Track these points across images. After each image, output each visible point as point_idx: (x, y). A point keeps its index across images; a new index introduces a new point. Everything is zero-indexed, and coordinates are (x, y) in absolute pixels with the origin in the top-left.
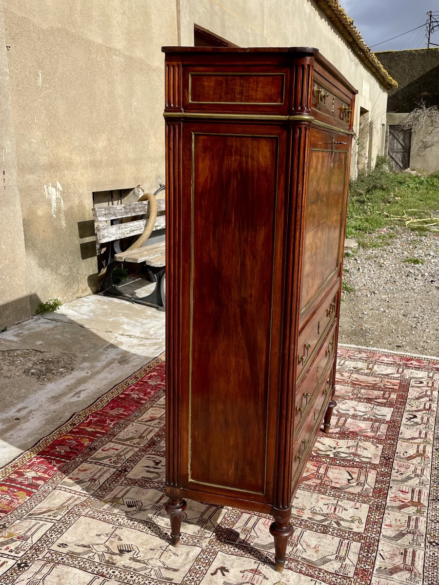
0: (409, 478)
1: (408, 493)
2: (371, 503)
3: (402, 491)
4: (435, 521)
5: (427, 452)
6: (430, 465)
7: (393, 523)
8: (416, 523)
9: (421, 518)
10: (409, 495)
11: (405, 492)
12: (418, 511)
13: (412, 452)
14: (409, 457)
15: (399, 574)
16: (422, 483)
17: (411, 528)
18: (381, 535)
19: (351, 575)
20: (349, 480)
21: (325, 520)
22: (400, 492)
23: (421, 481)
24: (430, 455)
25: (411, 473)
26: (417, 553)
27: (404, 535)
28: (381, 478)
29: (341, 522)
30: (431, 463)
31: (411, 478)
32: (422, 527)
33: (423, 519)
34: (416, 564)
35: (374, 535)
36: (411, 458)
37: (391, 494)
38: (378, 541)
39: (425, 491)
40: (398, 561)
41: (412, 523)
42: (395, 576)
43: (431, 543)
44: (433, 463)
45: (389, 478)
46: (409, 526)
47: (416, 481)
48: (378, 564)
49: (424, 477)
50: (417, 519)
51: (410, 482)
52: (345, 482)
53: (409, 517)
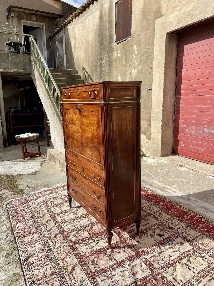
0: (60, 246)
1: (57, 241)
2: (66, 232)
3: (59, 240)
4: (43, 237)
5: (61, 262)
6: (57, 258)
7: (55, 230)
8: (48, 233)
9: (47, 235)
10: (56, 241)
11: (58, 240)
12: (50, 237)
13: (68, 259)
14: (67, 256)
15: (46, 222)
16: (54, 247)
17: (49, 232)
18: (56, 226)
19: (56, 216)
20: (79, 236)
21: (73, 221)
22: (59, 239)
23: (55, 247)
24: (59, 262)
25: (61, 248)
26: (44, 228)
27: (50, 229)
28: (70, 241)
29: (69, 223)
30: (57, 259)
31: (59, 247)
32: (46, 233)
33: (47, 236)
34: (43, 226)
35: (57, 225)
36: (66, 256)
37: (62, 237)
38: (55, 224)
39: (51, 244)
40: (48, 224)
41: (49, 233)
42: (46, 221)
43: (41, 231)
44: (56, 260)
45: (67, 243)
46: (50, 232)
47: (57, 247)
48: (52, 221)
49: (55, 249)
50: (49, 235)
51: (59, 245)
52: (80, 234)
53: (51, 234)
